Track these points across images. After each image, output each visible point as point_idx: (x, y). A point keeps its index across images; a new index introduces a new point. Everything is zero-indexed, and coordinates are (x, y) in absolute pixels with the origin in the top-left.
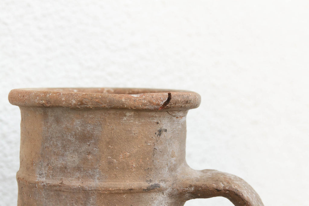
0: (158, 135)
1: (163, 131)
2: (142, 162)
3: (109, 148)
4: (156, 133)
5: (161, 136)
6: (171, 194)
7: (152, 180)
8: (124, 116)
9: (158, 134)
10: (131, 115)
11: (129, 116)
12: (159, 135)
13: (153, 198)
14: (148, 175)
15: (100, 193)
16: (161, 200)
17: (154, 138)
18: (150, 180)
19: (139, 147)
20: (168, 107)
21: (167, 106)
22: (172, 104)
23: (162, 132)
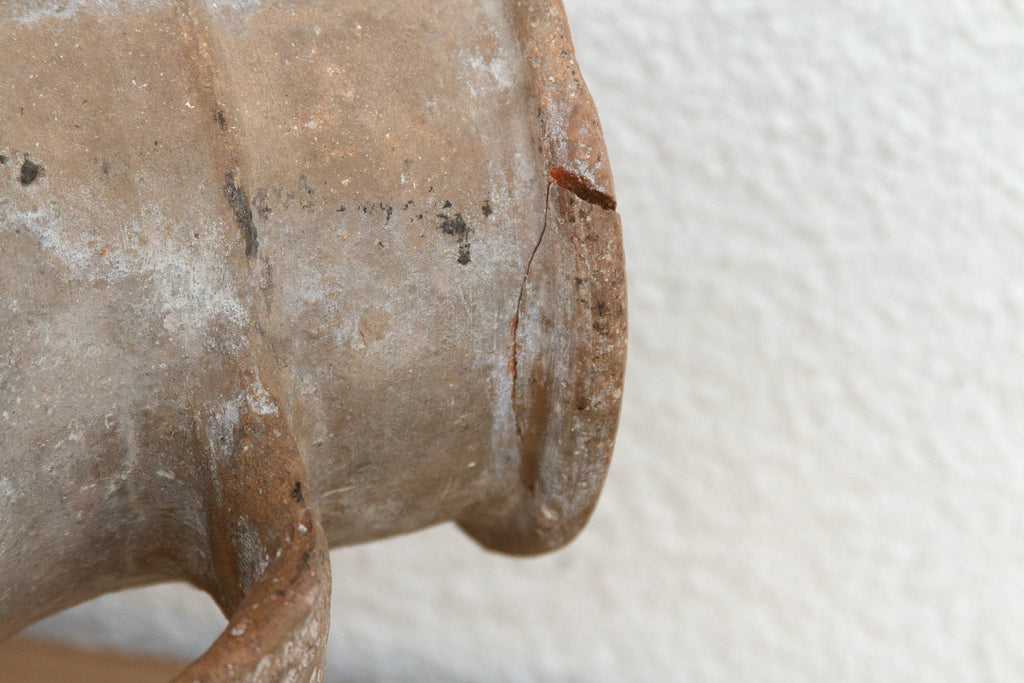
0: (442, 216)
1: (460, 241)
2: (333, 160)
3: (350, 23)
4: (448, 205)
5: (441, 236)
6: (221, 326)
7: (266, 218)
8: (485, 59)
9: (446, 217)
10: (495, 83)
11: (491, 76)
12: (443, 220)
13: (196, 235)
14: (284, 199)
15: (176, 15)
16: (191, 285)
17: (430, 201)
18: (267, 210)
19: (384, 135)
20: (572, 201)
21: (577, 198)
22: (589, 219)
23: (457, 237)
